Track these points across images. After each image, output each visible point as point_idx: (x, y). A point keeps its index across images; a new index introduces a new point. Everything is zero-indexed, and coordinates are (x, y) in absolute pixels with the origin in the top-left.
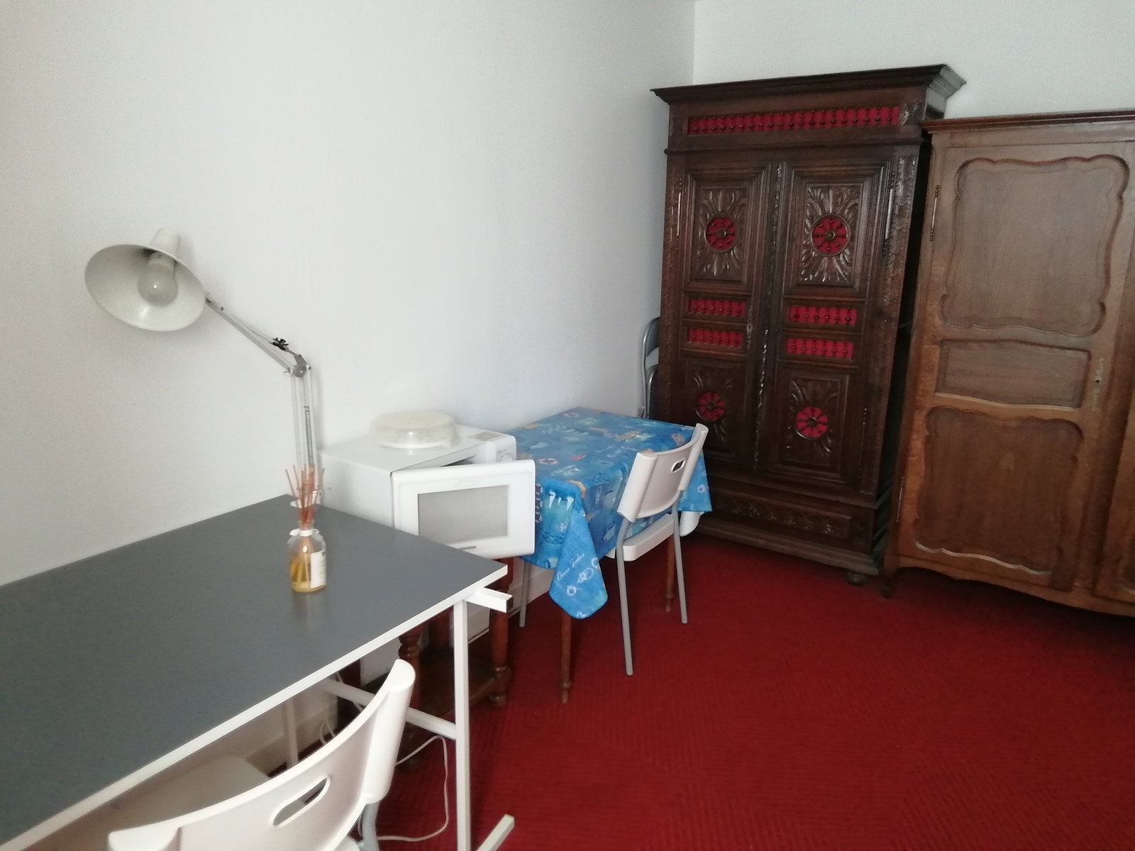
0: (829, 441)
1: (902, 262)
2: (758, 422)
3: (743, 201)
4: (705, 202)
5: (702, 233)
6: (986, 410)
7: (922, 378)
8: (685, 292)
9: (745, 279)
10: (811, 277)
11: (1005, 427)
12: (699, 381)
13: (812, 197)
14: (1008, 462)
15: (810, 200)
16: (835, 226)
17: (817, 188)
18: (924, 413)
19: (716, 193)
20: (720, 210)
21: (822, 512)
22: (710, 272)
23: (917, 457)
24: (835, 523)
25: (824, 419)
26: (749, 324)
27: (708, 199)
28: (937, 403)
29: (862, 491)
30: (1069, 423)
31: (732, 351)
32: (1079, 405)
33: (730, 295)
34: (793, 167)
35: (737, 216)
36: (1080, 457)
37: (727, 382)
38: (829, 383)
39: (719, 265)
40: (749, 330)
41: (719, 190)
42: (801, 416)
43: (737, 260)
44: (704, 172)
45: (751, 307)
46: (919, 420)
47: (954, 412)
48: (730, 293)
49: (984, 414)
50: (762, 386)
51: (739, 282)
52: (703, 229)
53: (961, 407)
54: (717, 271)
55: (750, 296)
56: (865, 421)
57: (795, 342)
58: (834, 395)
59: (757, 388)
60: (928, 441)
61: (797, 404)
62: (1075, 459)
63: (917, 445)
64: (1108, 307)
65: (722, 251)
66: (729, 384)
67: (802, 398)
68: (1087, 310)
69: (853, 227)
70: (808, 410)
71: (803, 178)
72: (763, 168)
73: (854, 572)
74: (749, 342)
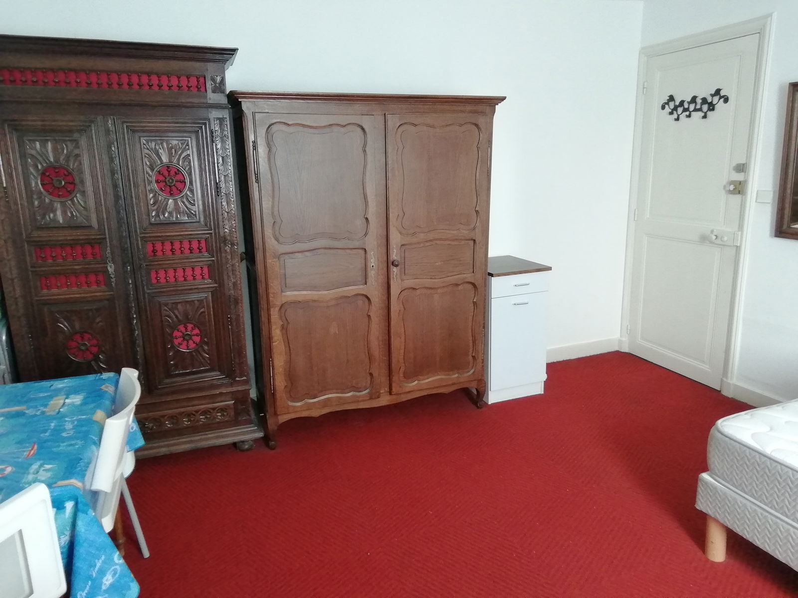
0: (206, 348)
1: (232, 200)
2: (138, 349)
3: (76, 152)
4: (33, 152)
5: (36, 183)
6: (315, 298)
7: (271, 284)
8: (28, 242)
9: (94, 223)
10: (162, 217)
11: (328, 307)
12: (63, 326)
13: (148, 149)
14: (334, 329)
15: (147, 151)
16: (172, 173)
17: (152, 141)
18: (277, 309)
19: (44, 143)
20: (52, 160)
21: (210, 406)
22: (55, 220)
23: (278, 342)
24: (222, 410)
25: (197, 331)
26: (110, 264)
27: (35, 149)
28: (284, 300)
29: (237, 379)
30: (363, 295)
31: (97, 291)
32: (366, 284)
33: (82, 240)
34: (123, 122)
35: (74, 165)
36: (371, 314)
37: (98, 320)
38: (196, 302)
39: (64, 213)
40: (111, 269)
41: (47, 140)
42: (176, 333)
43: (83, 207)
44: (24, 123)
45: (108, 248)
46: (275, 314)
47: (296, 303)
48: (81, 238)
49: (315, 301)
50: (135, 316)
51: (90, 227)
52: (36, 178)
53: (300, 299)
54: (63, 219)
55: (105, 238)
56: (230, 325)
57: (157, 272)
58: (202, 310)
59: (130, 320)
60: (284, 328)
61: (172, 325)
62: (369, 316)
63: (277, 333)
64: (369, 219)
65: (63, 200)
66: (100, 322)
67: (175, 319)
68: (360, 222)
69: (190, 174)
70: (182, 328)
71: (134, 131)
72: (92, 122)
73: (243, 442)
74: (113, 280)
